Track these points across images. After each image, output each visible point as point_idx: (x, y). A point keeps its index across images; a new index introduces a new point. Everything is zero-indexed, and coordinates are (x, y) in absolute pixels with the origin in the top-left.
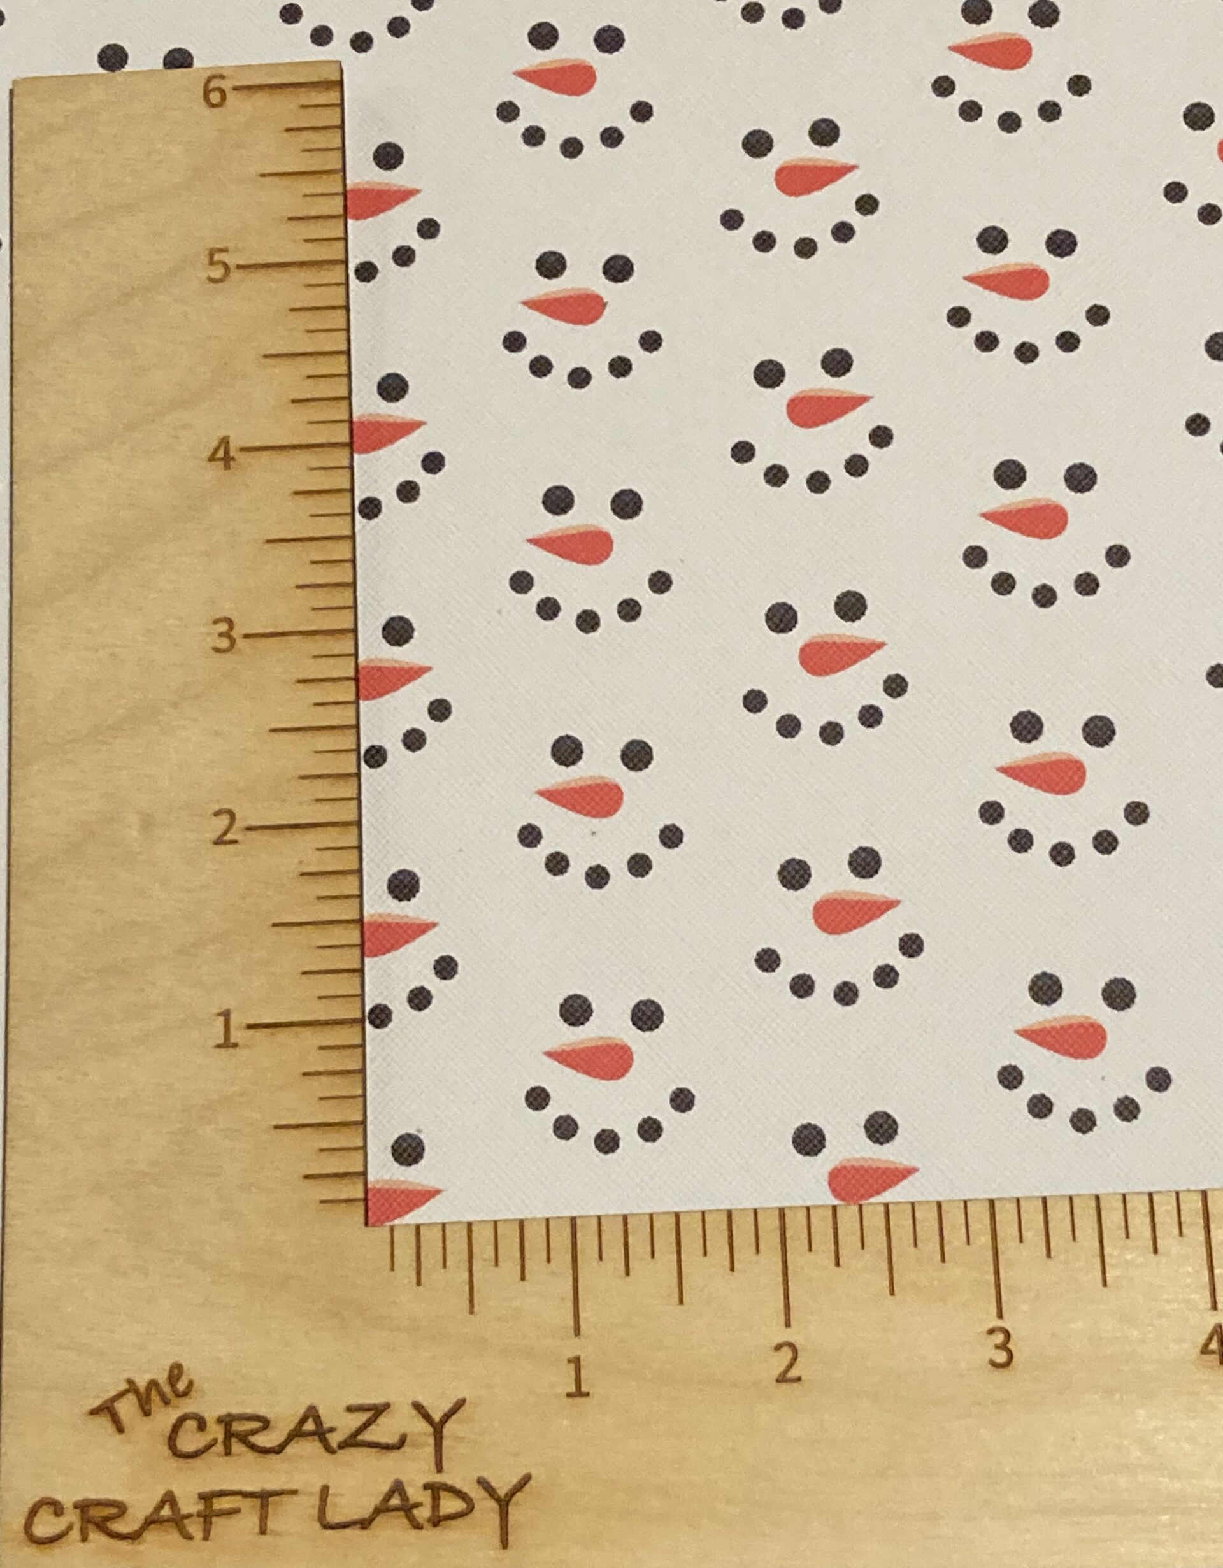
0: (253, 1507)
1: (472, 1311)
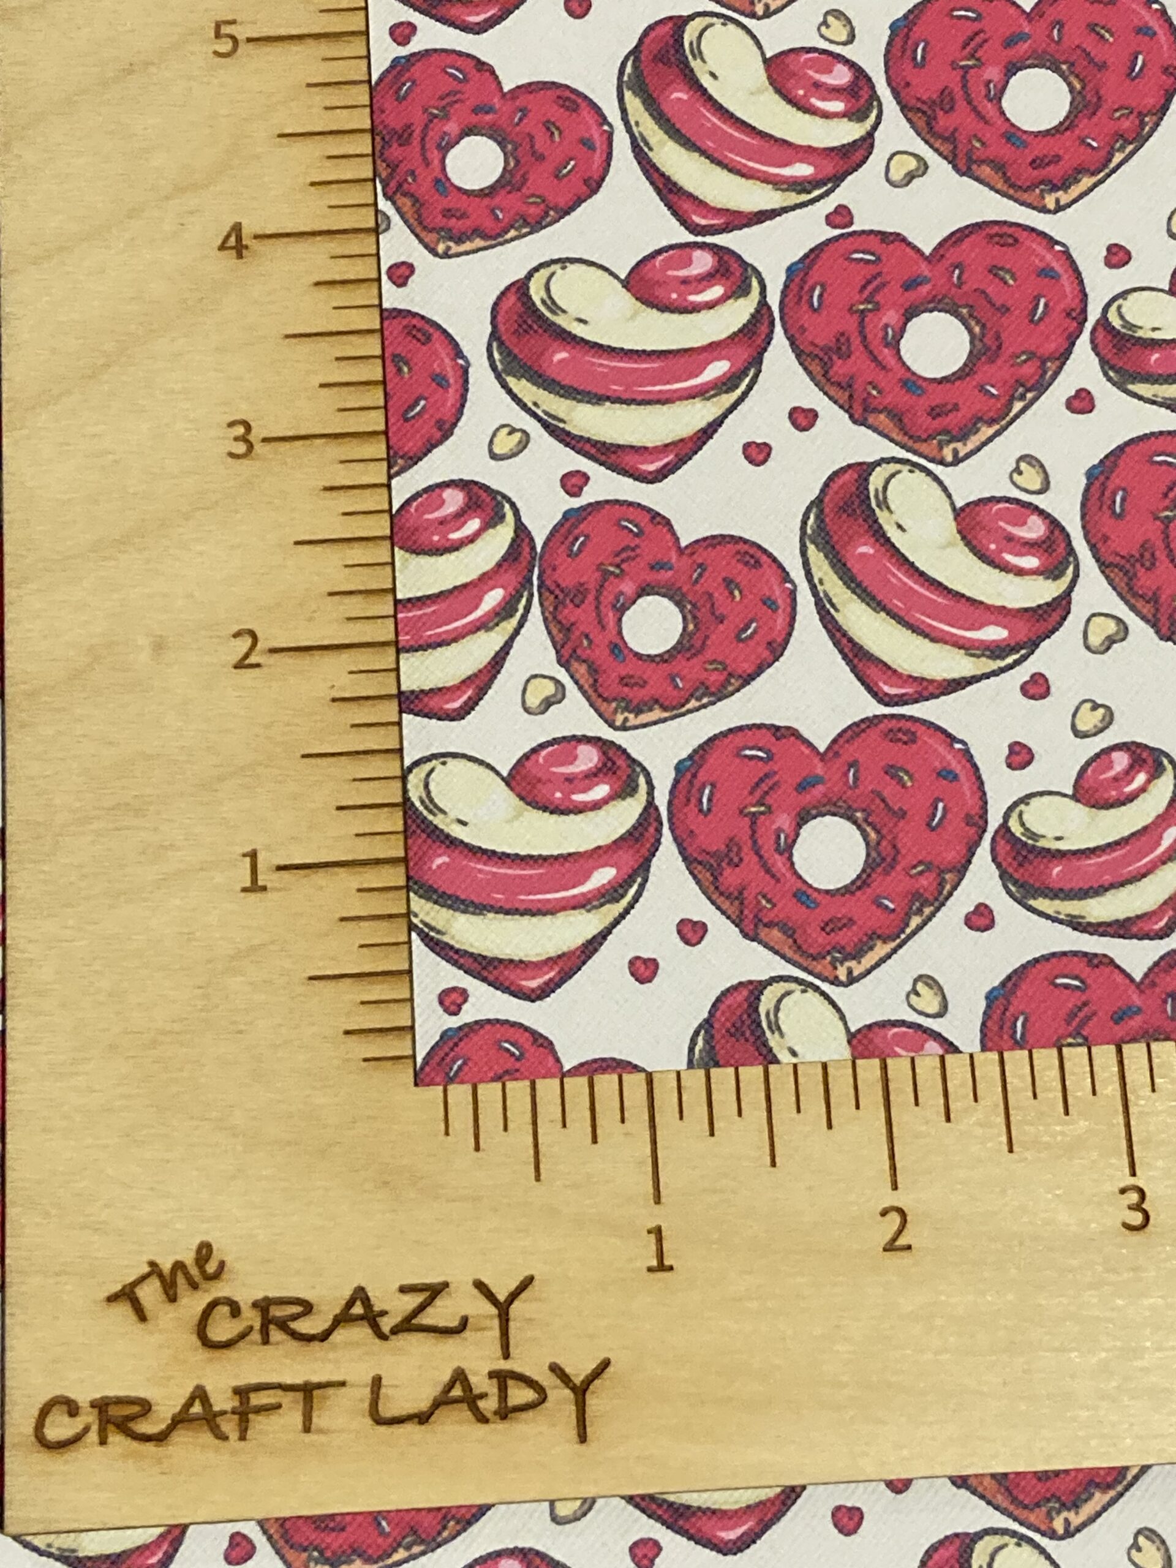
0: (296, 1402)
1: (538, 1178)
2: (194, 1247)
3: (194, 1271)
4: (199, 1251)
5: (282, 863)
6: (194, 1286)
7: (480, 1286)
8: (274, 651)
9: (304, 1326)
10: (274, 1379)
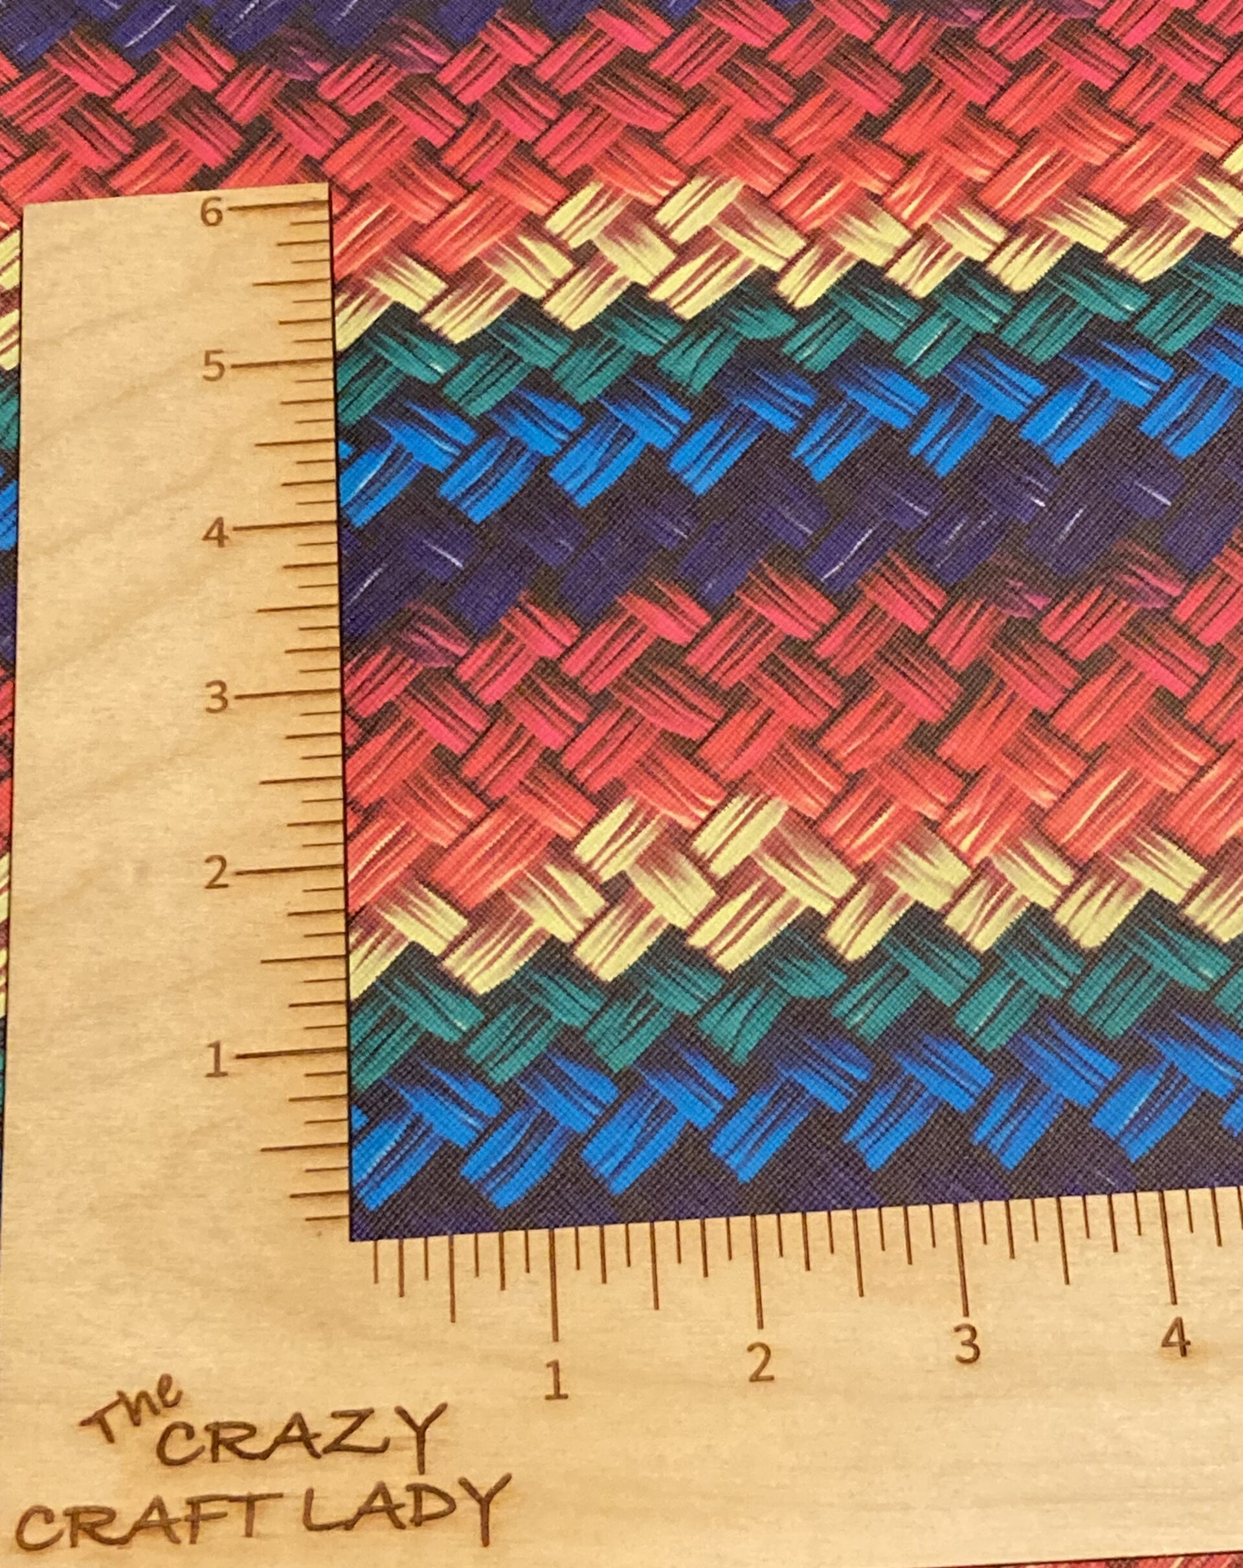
0: (239, 1511)
1: (453, 1321)
2: (158, 1378)
3: (156, 1400)
4: (160, 1382)
5: (242, 1052)
6: (155, 1411)
7: (402, 1412)
8: (239, 873)
9: (246, 1447)
10: (223, 1492)
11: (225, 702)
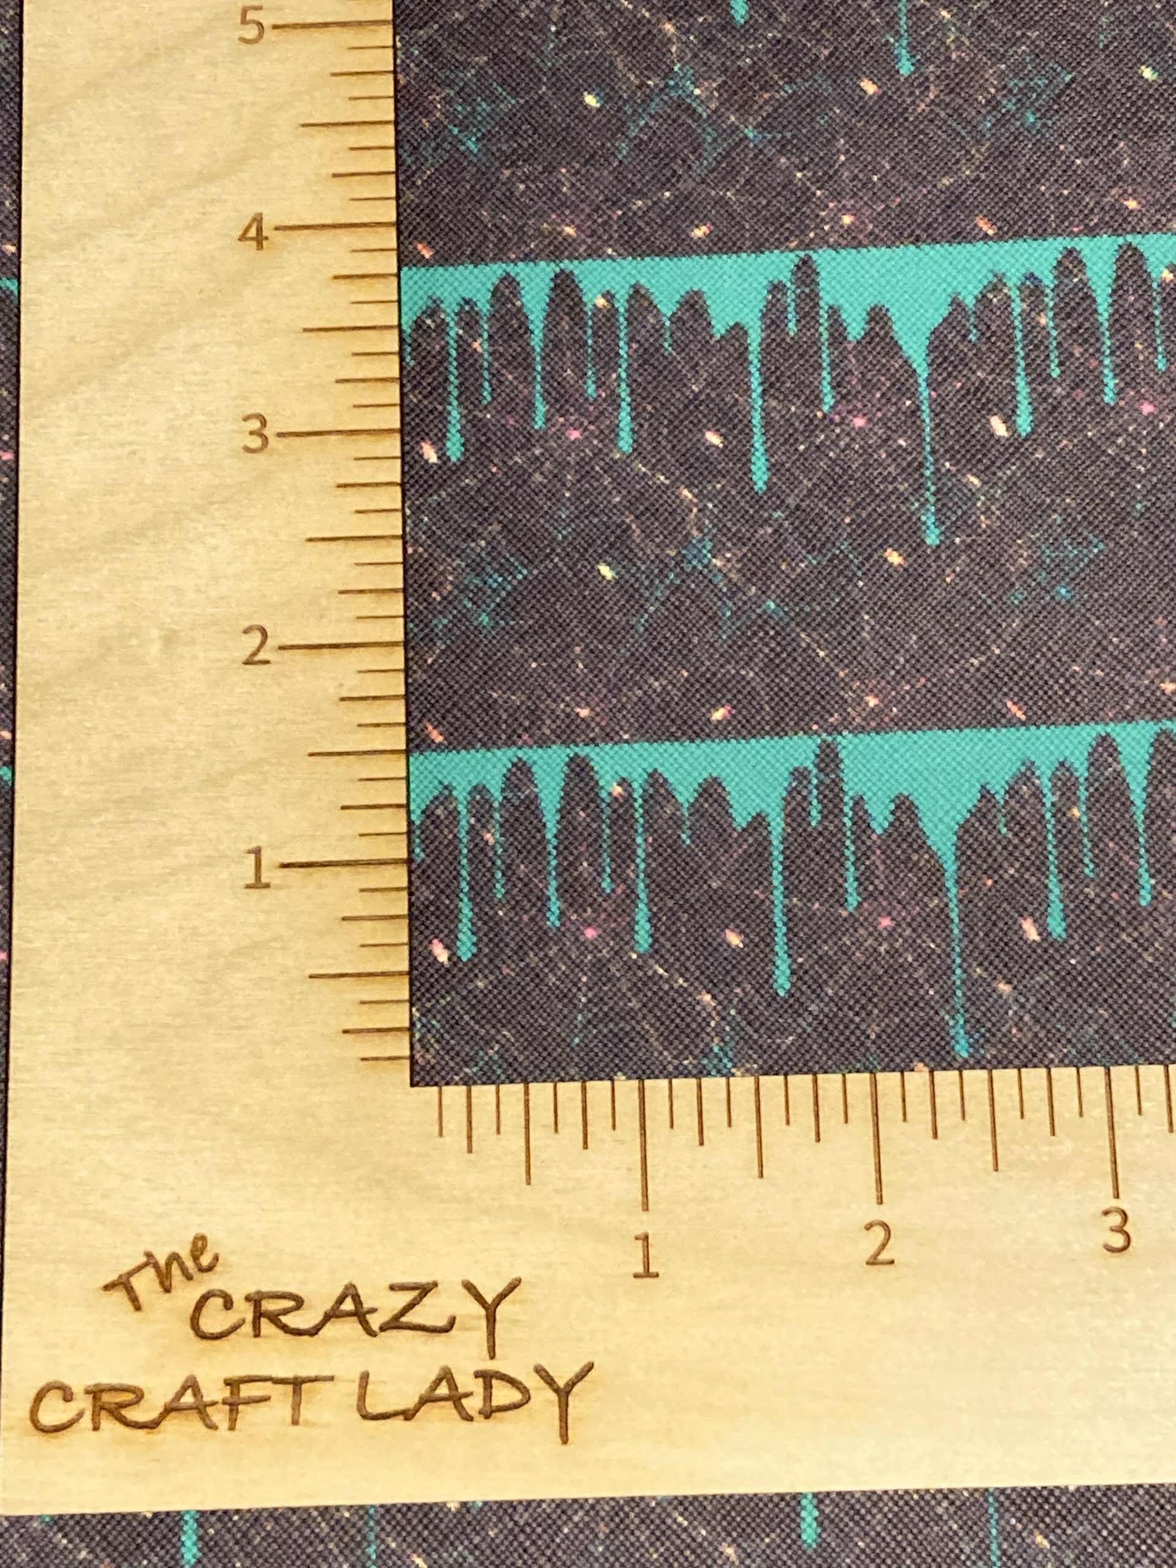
0: (285, 1395)
1: (529, 1183)
2: (190, 1239)
3: (190, 1264)
4: (194, 1243)
5: (287, 860)
6: (189, 1278)
7: (469, 1287)
8: (282, 648)
9: (292, 1320)
10: (266, 1371)
11: (265, 440)
